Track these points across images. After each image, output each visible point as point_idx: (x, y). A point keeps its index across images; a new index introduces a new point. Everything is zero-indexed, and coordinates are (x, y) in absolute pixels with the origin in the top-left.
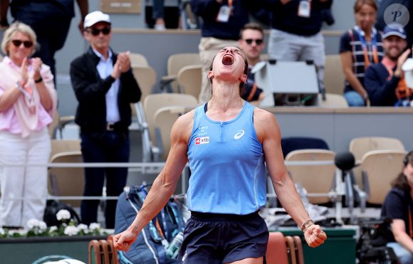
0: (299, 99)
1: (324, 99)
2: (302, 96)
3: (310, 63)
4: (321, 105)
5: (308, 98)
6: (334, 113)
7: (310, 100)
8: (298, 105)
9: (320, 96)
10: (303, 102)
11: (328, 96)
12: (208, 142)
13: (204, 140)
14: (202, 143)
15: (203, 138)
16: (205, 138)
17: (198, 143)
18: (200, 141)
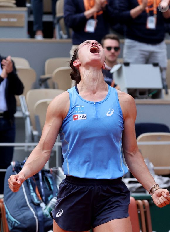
0: (147, 93)
2: (150, 91)
3: (156, 65)
5: (154, 92)
7: (156, 94)
8: (146, 98)
9: (164, 91)
10: (151, 95)
12: (85, 118)
13: (81, 117)
14: (81, 119)
15: (81, 115)
16: (83, 115)
17: (76, 119)
18: (78, 117)
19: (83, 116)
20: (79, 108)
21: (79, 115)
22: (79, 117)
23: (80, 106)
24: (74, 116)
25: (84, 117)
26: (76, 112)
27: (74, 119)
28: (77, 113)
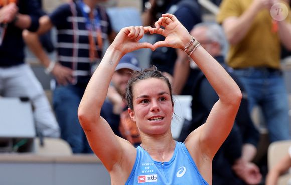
0: (10, 144)
1: (42, 144)
2: (14, 141)
4: (39, 152)
5: (22, 143)
6: (54, 162)
7: (24, 146)
8: (9, 152)
9: (37, 142)
10: (16, 147)
11: (47, 142)
12: (156, 181)
13: (150, 179)
14: (149, 181)
15: (149, 176)
16: (152, 176)
17: (142, 181)
18: (145, 179)
19: (153, 178)
20: (147, 166)
21: (147, 176)
22: (147, 179)
23: (148, 164)
24: (140, 178)
25: (155, 178)
26: (143, 172)
27: (140, 182)
28: (145, 174)
